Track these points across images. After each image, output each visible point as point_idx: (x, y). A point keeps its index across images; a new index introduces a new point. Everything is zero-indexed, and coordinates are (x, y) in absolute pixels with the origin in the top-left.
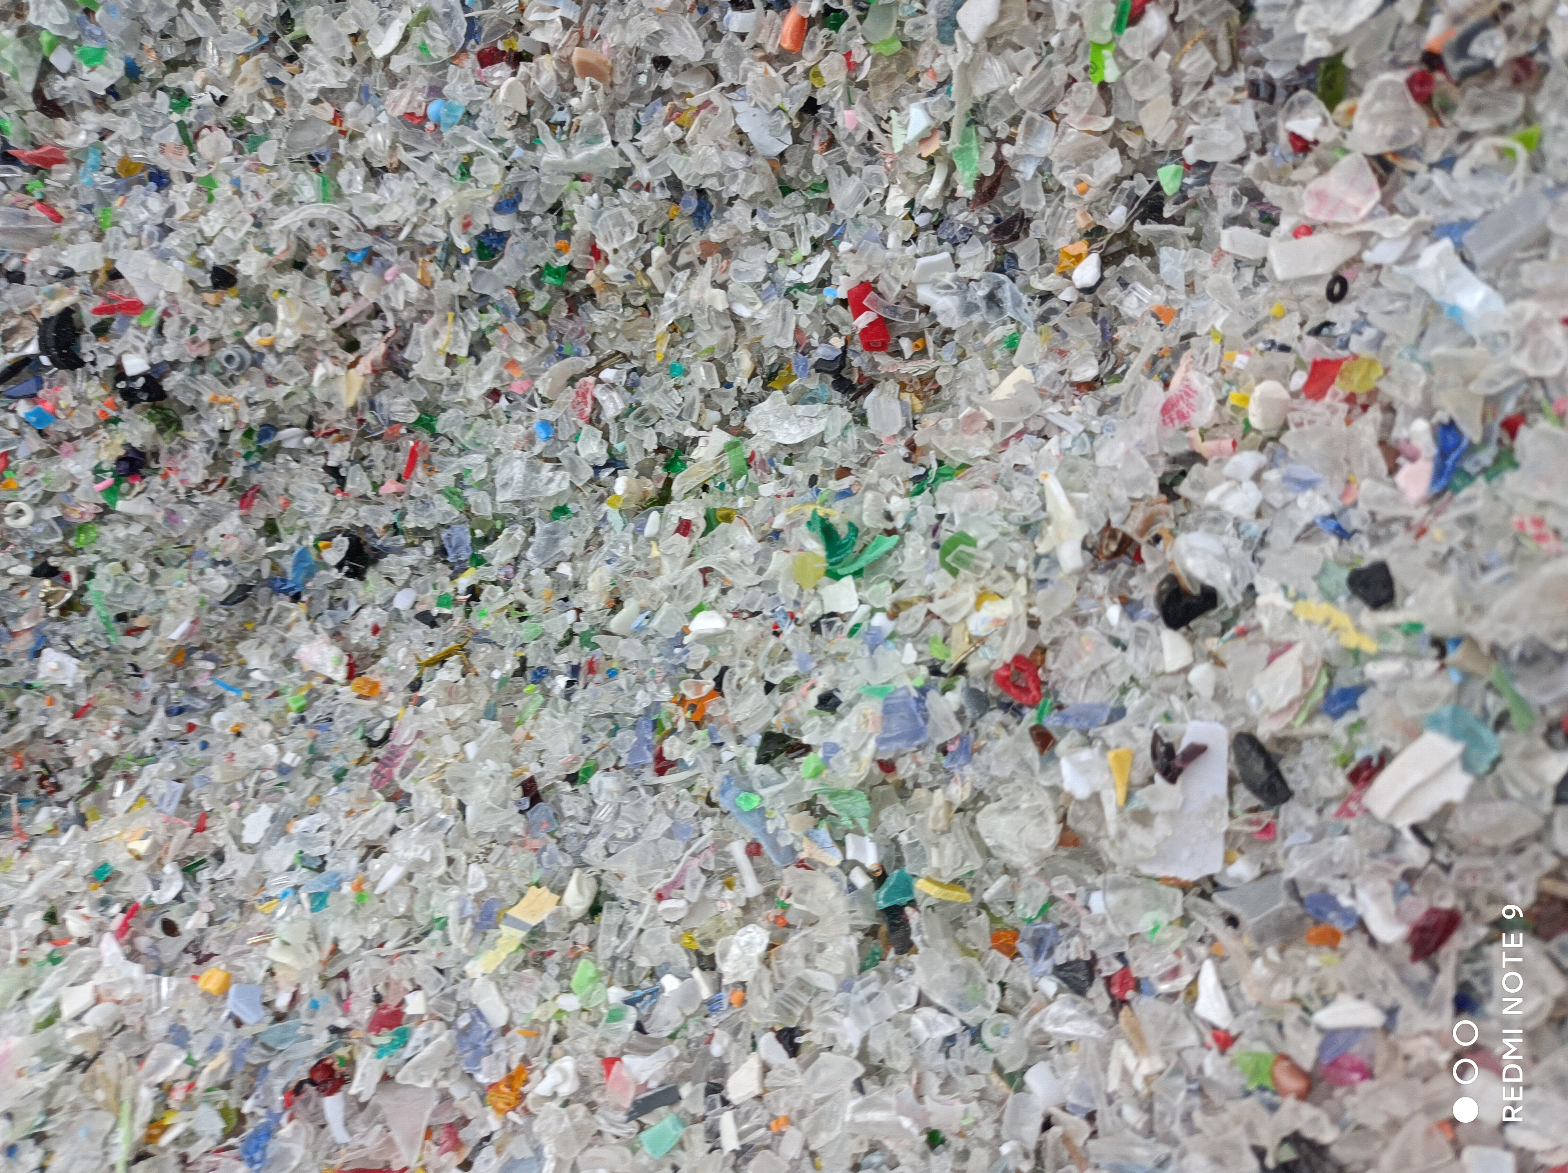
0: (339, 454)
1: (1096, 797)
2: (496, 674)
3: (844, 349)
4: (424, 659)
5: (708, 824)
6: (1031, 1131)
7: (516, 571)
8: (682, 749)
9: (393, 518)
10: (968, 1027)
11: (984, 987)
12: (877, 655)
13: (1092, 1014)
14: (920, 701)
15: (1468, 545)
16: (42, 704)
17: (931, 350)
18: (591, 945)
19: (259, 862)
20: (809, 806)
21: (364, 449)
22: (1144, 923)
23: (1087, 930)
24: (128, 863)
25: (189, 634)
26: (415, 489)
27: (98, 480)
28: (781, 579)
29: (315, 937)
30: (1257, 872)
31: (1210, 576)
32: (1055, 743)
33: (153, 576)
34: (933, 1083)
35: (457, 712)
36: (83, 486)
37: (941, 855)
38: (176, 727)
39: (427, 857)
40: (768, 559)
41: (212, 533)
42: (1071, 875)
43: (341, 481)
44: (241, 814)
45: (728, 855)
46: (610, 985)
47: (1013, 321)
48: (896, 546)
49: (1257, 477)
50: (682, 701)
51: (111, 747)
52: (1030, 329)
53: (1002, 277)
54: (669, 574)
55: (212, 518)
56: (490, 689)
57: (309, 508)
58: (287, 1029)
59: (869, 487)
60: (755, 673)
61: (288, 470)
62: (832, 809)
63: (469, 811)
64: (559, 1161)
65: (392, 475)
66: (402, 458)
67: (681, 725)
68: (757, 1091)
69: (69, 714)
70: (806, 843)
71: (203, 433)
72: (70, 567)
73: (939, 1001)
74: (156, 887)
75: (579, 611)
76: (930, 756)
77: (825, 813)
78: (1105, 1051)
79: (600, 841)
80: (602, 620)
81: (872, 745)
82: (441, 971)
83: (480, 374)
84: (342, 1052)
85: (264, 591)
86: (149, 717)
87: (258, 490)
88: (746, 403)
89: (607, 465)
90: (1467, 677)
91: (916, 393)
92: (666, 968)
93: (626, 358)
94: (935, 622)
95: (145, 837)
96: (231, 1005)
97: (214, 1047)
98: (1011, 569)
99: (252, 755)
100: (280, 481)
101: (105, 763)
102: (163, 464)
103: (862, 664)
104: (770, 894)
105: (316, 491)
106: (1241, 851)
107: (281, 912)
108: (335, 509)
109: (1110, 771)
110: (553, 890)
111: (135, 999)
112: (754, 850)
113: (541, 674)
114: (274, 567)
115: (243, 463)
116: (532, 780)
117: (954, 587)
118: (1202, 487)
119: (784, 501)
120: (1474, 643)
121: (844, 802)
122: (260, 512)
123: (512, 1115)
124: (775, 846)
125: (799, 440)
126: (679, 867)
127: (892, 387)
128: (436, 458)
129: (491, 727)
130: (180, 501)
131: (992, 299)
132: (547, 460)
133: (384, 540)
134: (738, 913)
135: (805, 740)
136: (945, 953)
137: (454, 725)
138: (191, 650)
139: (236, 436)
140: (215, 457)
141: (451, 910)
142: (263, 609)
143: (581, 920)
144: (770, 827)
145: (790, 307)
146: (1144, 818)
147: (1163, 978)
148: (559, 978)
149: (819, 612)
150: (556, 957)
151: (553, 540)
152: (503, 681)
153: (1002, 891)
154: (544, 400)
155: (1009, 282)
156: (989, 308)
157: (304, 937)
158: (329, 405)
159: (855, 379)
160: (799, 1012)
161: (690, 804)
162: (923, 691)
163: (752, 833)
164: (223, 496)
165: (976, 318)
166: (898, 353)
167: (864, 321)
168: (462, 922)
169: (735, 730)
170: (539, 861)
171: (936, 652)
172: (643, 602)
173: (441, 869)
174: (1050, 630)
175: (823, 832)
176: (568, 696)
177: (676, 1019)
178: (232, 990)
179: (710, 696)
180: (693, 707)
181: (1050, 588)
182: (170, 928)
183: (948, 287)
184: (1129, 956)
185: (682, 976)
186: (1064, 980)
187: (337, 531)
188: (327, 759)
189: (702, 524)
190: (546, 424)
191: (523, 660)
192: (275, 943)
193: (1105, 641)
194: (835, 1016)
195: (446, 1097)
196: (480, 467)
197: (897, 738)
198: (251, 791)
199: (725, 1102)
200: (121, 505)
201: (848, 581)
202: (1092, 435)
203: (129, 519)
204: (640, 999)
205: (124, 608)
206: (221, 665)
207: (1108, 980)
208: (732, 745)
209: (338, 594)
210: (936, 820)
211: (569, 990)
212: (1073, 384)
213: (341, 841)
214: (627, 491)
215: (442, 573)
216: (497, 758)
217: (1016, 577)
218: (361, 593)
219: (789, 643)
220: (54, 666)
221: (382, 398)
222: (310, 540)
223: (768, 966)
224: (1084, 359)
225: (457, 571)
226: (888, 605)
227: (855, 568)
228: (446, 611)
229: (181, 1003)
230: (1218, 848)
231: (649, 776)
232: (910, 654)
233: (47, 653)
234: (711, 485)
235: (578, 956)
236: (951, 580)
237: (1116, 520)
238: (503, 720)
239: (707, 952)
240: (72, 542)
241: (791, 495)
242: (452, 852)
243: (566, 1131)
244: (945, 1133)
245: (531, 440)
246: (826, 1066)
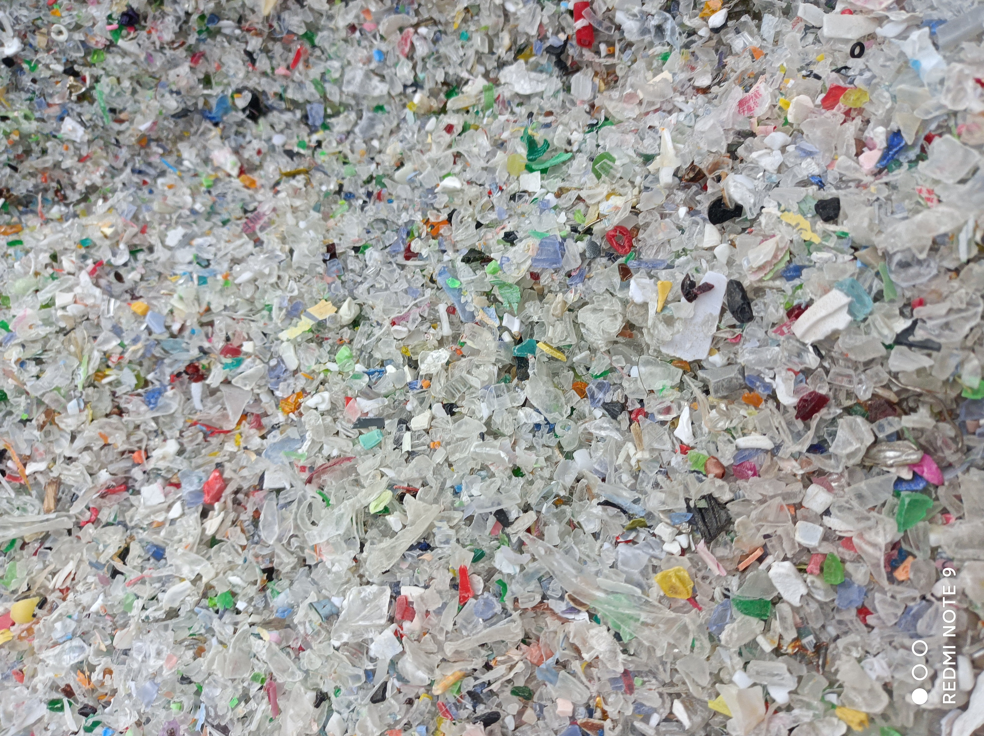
0: (254, 44)
1: (645, 305)
2: (324, 188)
3: (566, 42)
4: (284, 171)
5: (428, 292)
6: (569, 480)
7: (347, 138)
8: (421, 247)
9: (279, 90)
10: (548, 423)
11: (562, 406)
12: (544, 216)
13: (618, 430)
14: (561, 244)
15: (888, 199)
16: (60, 149)
17: (617, 53)
18: (351, 341)
19: (173, 256)
20: (488, 294)
21: (270, 45)
22: (657, 385)
23: (625, 384)
24: (100, 239)
25: (151, 129)
26: (297, 76)
27: (110, 24)
28: (499, 169)
29: (198, 299)
30: (725, 361)
31: (741, 199)
32: (631, 276)
33: (134, 92)
34: (523, 444)
35: (298, 203)
36: (99, 24)
37: (554, 332)
38: (136, 179)
39: (267, 271)
40: (494, 155)
41: (172, 73)
42: (625, 356)
43: (253, 61)
44: (166, 229)
45: (437, 311)
46: (357, 362)
47: (669, 44)
48: (570, 160)
49: (783, 149)
50: (427, 222)
51: (98, 181)
52: (677, 50)
53: (668, 15)
54: (434, 153)
55: (173, 64)
56: (319, 195)
57: (231, 73)
58: (176, 343)
59: (561, 123)
60: (472, 216)
61: (223, 47)
62: (500, 299)
63: (295, 254)
64: (313, 441)
65: (284, 65)
66: (292, 56)
67: (424, 235)
68: (426, 426)
69: (76, 159)
70: (481, 312)
71: (175, 10)
72: (86, 73)
73: (535, 405)
74: (114, 255)
75: (378, 164)
76: (560, 277)
77: (496, 300)
78: (619, 447)
79: (366, 285)
80: (390, 172)
81: (529, 262)
82: (265, 335)
83: (347, 13)
84: (204, 362)
85: (197, 117)
86: (122, 170)
87: (203, 55)
88: (501, 65)
89: (412, 85)
90: (866, 266)
91: (604, 80)
92: (391, 361)
93: (435, 23)
94: (581, 204)
95: (112, 226)
96: (148, 321)
97: (135, 341)
98: (632, 183)
99: (177, 199)
100: (217, 52)
101: (92, 189)
102: (149, 24)
103: (534, 219)
104: (456, 338)
105: (237, 63)
106: (718, 349)
107: (181, 281)
108: (247, 76)
109: (657, 292)
110: (334, 304)
111: (94, 306)
112: (451, 311)
113: (349, 197)
114: (206, 103)
115: (196, 36)
116: (333, 245)
117: (597, 186)
118: (750, 150)
119: (511, 124)
120: (875, 249)
121: (507, 292)
122: (202, 68)
123: (292, 415)
124: (464, 311)
125: (528, 92)
126: (406, 310)
127: (590, 72)
128: (312, 59)
129: (315, 215)
130: (156, 50)
131: (659, 29)
132: (377, 75)
133: (272, 101)
134: (436, 343)
135: (492, 256)
136: (544, 383)
137: (295, 210)
138: (150, 140)
139: (195, 17)
140: (180, 28)
141: (275, 303)
142: (195, 127)
143: (348, 326)
144: (463, 300)
145: (539, 9)
146: (669, 321)
147: (660, 413)
148: (329, 353)
149: (516, 189)
150: (330, 341)
151: (372, 125)
152: (327, 194)
153: (584, 359)
154: (382, 37)
155: (671, 19)
156: (656, 33)
157: (192, 297)
158: (253, 11)
159: (569, 63)
160: (458, 396)
161: (420, 277)
162: (564, 239)
163: (452, 300)
164: (181, 53)
165: (648, 38)
166: (598, 53)
167: (580, 24)
168: (281, 309)
169: (454, 245)
170: (329, 288)
171: (577, 219)
172: (416, 166)
173: (274, 280)
174: (644, 218)
175: (492, 309)
176: (362, 208)
177: (390, 387)
178: (149, 313)
179: (442, 222)
180: (432, 226)
181: (650, 193)
182: (119, 277)
183: (635, 15)
184: (645, 402)
185: (397, 367)
186: (607, 410)
187: (245, 88)
188: (219, 214)
189: (460, 129)
190: (380, 52)
191: (341, 186)
192: (176, 296)
193: (674, 227)
194: (477, 402)
195: (257, 400)
196: (336, 70)
197: (544, 260)
198: (174, 221)
199: (408, 429)
200: (120, 42)
201: (538, 174)
202: (697, 116)
203: (125, 54)
204: (373, 373)
205: (115, 105)
206: (167, 153)
207: (631, 413)
208: (450, 252)
209: (241, 129)
210: (555, 309)
211: (334, 361)
212: (694, 88)
213: (220, 254)
214: (421, 101)
215: (304, 131)
216: (316, 230)
217: (634, 187)
218: (254, 131)
219: (495, 201)
220: (70, 128)
221: (286, 15)
222: (230, 91)
223: (447, 370)
224: (704, 73)
225: (313, 130)
226: (556, 190)
227: (543, 167)
228: (302, 151)
229: (120, 314)
230: (707, 345)
231: (400, 259)
232: (562, 218)
233: (67, 120)
234: (471, 110)
235: (342, 345)
236: (596, 181)
237: (697, 160)
238: (323, 213)
239: (414, 358)
240: (89, 59)
241: (515, 122)
242: (281, 273)
243: (319, 426)
244: (524, 470)
245: (369, 60)
246: (466, 423)
